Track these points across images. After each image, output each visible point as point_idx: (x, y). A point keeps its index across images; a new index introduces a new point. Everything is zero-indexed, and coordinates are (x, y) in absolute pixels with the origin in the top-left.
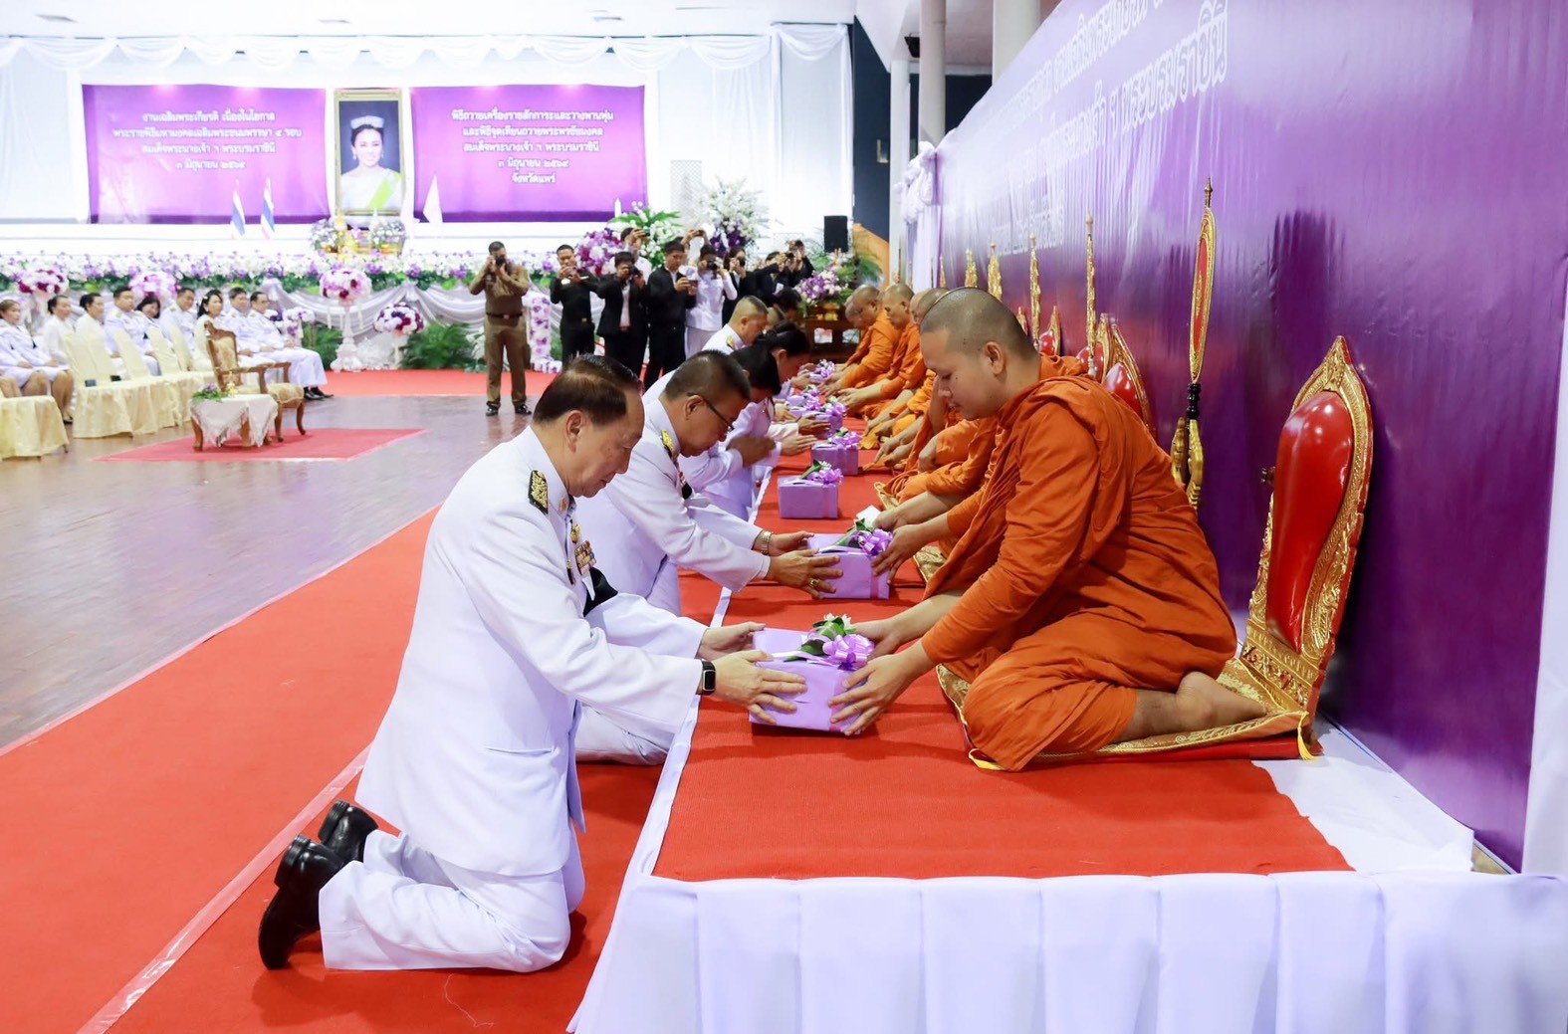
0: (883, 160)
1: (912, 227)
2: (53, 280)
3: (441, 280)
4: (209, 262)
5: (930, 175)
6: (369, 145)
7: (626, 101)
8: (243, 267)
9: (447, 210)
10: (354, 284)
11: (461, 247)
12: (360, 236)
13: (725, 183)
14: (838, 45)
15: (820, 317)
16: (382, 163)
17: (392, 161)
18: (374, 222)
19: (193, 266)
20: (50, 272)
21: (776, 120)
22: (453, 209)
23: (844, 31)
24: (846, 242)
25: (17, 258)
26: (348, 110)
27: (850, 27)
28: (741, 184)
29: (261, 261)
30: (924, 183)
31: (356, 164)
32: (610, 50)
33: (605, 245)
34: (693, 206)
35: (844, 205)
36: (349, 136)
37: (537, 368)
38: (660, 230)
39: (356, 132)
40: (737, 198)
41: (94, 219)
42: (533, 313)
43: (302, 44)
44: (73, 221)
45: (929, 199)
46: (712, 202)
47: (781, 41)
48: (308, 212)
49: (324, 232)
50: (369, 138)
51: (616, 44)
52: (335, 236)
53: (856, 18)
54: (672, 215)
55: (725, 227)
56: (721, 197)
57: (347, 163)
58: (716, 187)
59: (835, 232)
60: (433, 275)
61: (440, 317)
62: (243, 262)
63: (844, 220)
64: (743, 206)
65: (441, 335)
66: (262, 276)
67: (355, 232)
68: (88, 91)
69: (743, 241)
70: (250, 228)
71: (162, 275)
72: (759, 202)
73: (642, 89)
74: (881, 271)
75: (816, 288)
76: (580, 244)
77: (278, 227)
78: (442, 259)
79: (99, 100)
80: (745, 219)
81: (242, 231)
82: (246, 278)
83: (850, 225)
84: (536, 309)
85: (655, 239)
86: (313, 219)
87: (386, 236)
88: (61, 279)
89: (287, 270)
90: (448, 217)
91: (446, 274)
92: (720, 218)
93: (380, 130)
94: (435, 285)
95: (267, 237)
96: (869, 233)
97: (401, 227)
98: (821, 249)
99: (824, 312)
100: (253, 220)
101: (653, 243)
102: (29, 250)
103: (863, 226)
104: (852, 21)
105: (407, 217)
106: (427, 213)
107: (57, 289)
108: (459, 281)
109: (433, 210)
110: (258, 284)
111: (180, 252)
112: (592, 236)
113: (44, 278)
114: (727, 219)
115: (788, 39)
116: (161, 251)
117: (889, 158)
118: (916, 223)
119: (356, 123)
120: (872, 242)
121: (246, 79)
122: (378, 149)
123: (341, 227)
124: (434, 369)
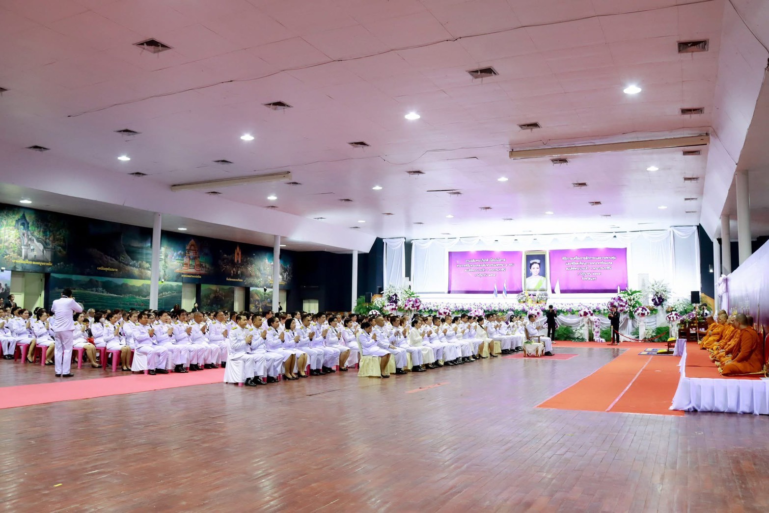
0: (711, 271)
1: (721, 297)
2: (448, 311)
3: (564, 312)
4: (492, 306)
5: (725, 284)
6: (535, 269)
7: (621, 253)
8: (502, 308)
9: (562, 289)
10: (538, 313)
11: (570, 301)
12: (533, 298)
13: (657, 281)
14: (694, 233)
15: (692, 325)
16: (539, 274)
17: (543, 274)
18: (538, 293)
19: (487, 307)
20: (447, 309)
21: (673, 260)
22: (565, 288)
23: (695, 228)
24: (699, 300)
25: (435, 304)
26: (529, 258)
27: (698, 226)
28: (662, 281)
29: (507, 306)
30: (723, 286)
31: (531, 275)
32: (615, 237)
33: (618, 302)
34: (646, 289)
35: (698, 287)
36: (529, 266)
37: (596, 340)
38: (635, 297)
39: (531, 265)
40: (661, 286)
41: (449, 292)
42: (595, 323)
43: (515, 238)
44: (444, 293)
45: (725, 291)
46: (652, 287)
47: (674, 232)
48: (515, 290)
49: (521, 296)
50: (536, 266)
51: (616, 234)
52: (525, 298)
53: (700, 224)
54: (639, 292)
55: (657, 295)
56: (655, 286)
57: (528, 274)
58: (654, 283)
59: (695, 297)
60: (561, 311)
61: (562, 324)
62: (502, 306)
63: (698, 292)
64: (663, 288)
65: (563, 330)
66: (508, 311)
67: (532, 296)
68: (450, 253)
69: (663, 300)
70: (499, 295)
71: (480, 310)
72: (668, 288)
73: (626, 249)
74: (712, 309)
75: (691, 316)
76: (610, 301)
77: (508, 295)
78: (564, 306)
79: (453, 255)
80: (664, 293)
81: (497, 296)
82: (503, 311)
83: (700, 294)
84: (596, 322)
85: (634, 300)
86: (518, 292)
87: (542, 298)
88: (450, 311)
89: (516, 309)
90: (562, 292)
91: (565, 310)
92: (655, 293)
93: (539, 264)
94: (562, 314)
95: (505, 298)
96: (707, 296)
97: (546, 295)
98: (691, 303)
99: (694, 323)
100: (500, 292)
101: (633, 301)
102: (439, 302)
103: (705, 294)
104: (698, 225)
105: (549, 292)
106: (555, 291)
107: (449, 313)
108: (569, 313)
109: (557, 290)
110: (506, 313)
111: (483, 303)
112: (614, 299)
113: (446, 311)
114: (658, 293)
115: (676, 231)
116: (477, 303)
117: (713, 270)
118: (722, 296)
119: (531, 262)
120: (708, 300)
121: (497, 248)
122: (538, 270)
123: (527, 295)
124: (561, 340)
